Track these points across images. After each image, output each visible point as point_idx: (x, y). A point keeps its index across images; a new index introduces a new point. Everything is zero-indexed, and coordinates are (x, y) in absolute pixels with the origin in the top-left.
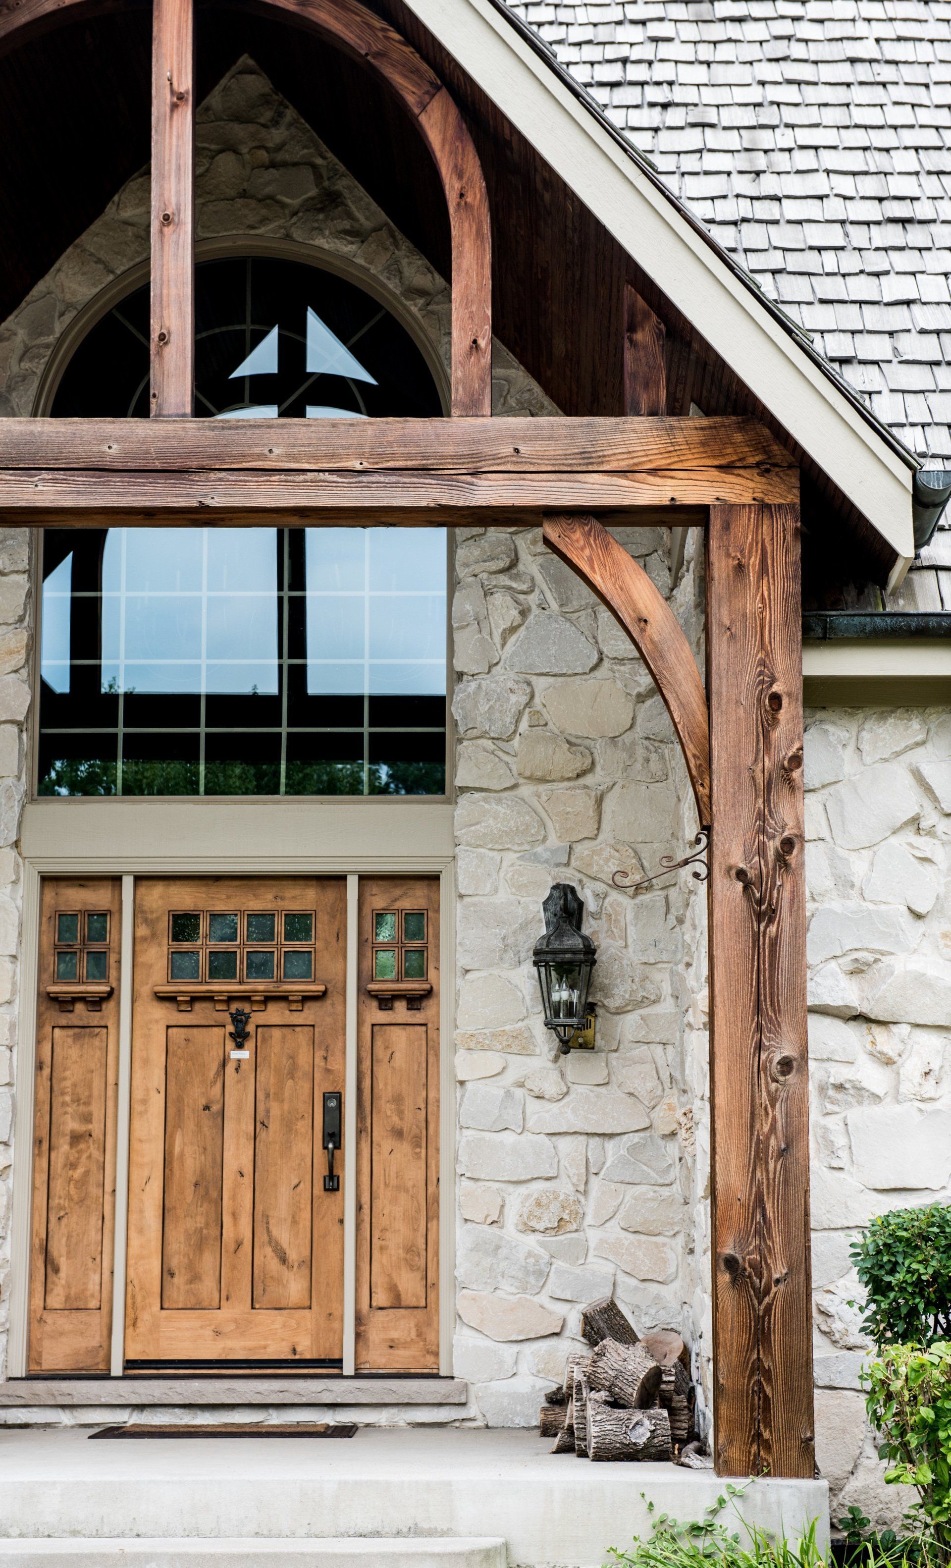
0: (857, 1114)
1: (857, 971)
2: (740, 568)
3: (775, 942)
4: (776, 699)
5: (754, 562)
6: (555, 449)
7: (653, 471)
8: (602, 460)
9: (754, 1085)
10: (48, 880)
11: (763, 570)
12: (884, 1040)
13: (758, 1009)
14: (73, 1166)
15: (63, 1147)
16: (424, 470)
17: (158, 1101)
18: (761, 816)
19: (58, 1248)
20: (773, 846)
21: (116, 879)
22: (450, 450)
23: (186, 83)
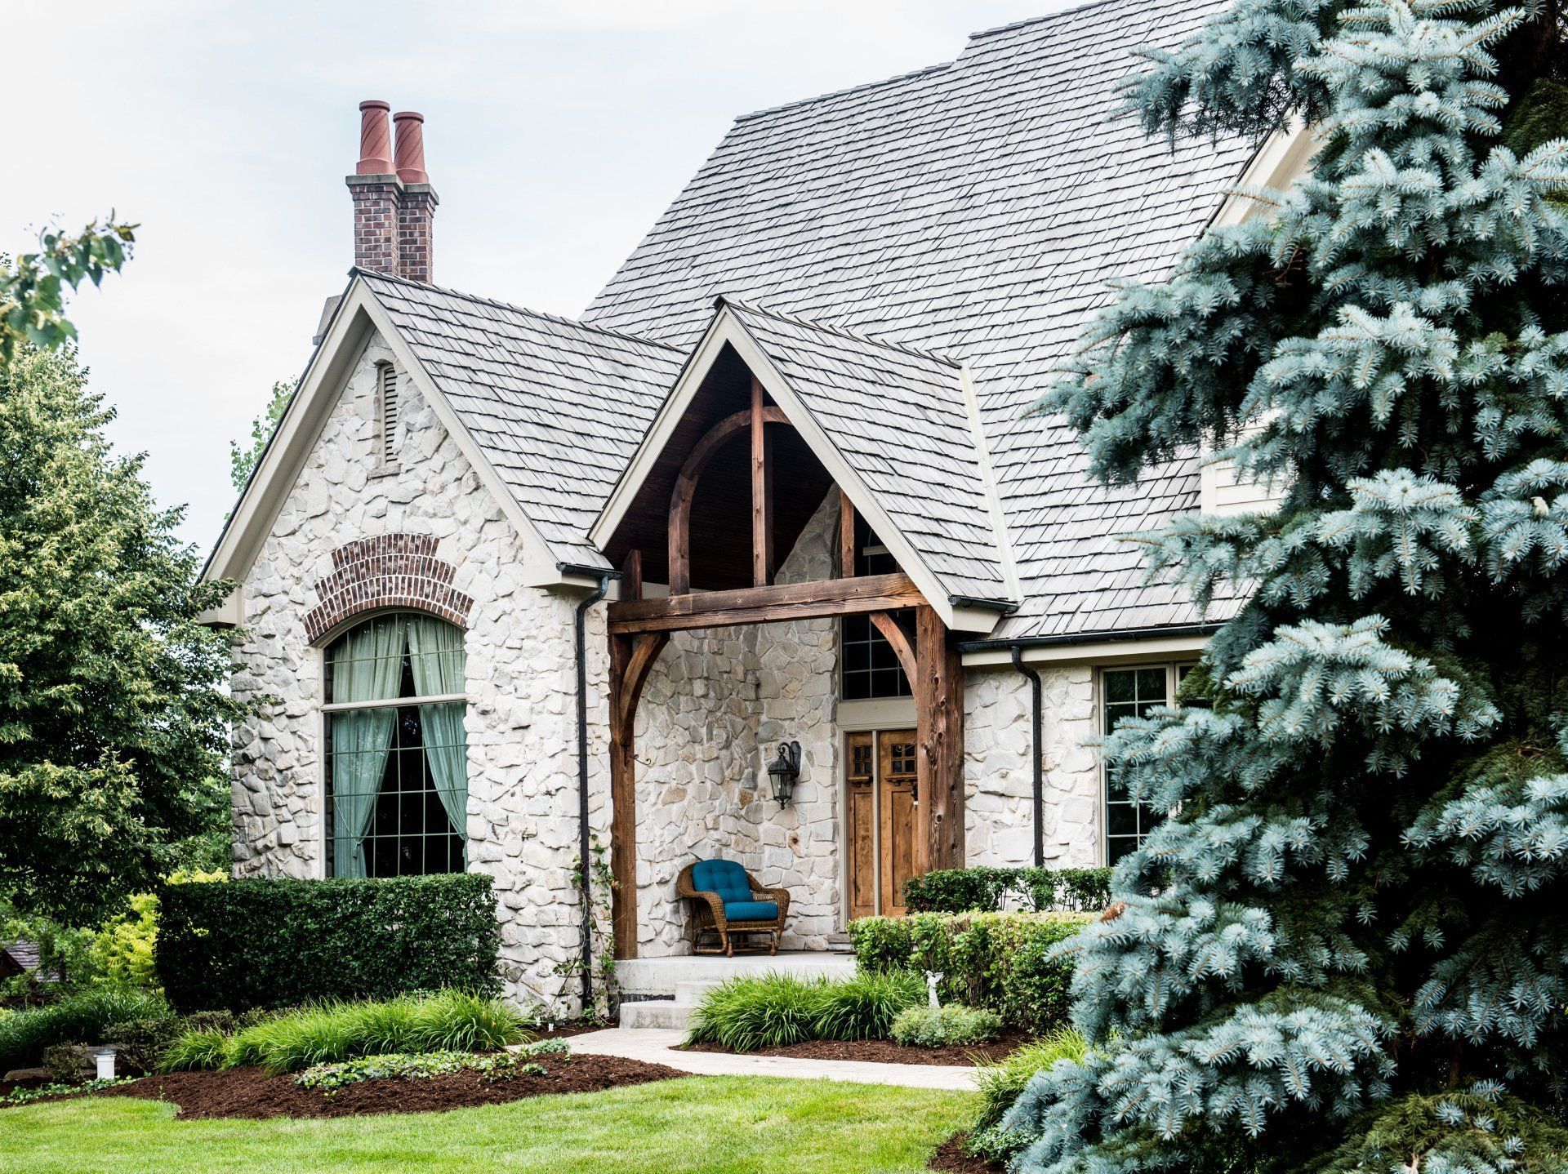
0: (1004, 832)
1: (1004, 777)
2: (926, 630)
3: (936, 772)
4: (937, 679)
5: (930, 627)
6: (868, 588)
7: (898, 595)
8: (883, 591)
9: (930, 825)
10: (849, 735)
11: (933, 630)
12: (1012, 803)
13: (931, 798)
14: (863, 849)
15: (860, 842)
16: (829, 601)
17: (889, 823)
18: (932, 725)
19: (860, 882)
20: (936, 736)
21: (869, 733)
22: (836, 592)
23: (762, 459)
